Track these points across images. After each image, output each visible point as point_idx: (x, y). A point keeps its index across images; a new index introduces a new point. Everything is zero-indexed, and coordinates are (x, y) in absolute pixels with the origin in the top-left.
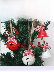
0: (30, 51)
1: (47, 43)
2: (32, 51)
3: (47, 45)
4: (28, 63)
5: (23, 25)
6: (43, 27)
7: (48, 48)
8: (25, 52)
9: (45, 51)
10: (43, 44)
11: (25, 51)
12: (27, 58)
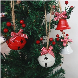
0: (49, 48)
1: (67, 35)
2: (52, 49)
3: (68, 38)
4: (46, 64)
5: (35, 12)
6: (64, 15)
7: (69, 42)
8: (43, 50)
9: (66, 46)
10: (62, 36)
11: (43, 48)
12: (46, 58)
